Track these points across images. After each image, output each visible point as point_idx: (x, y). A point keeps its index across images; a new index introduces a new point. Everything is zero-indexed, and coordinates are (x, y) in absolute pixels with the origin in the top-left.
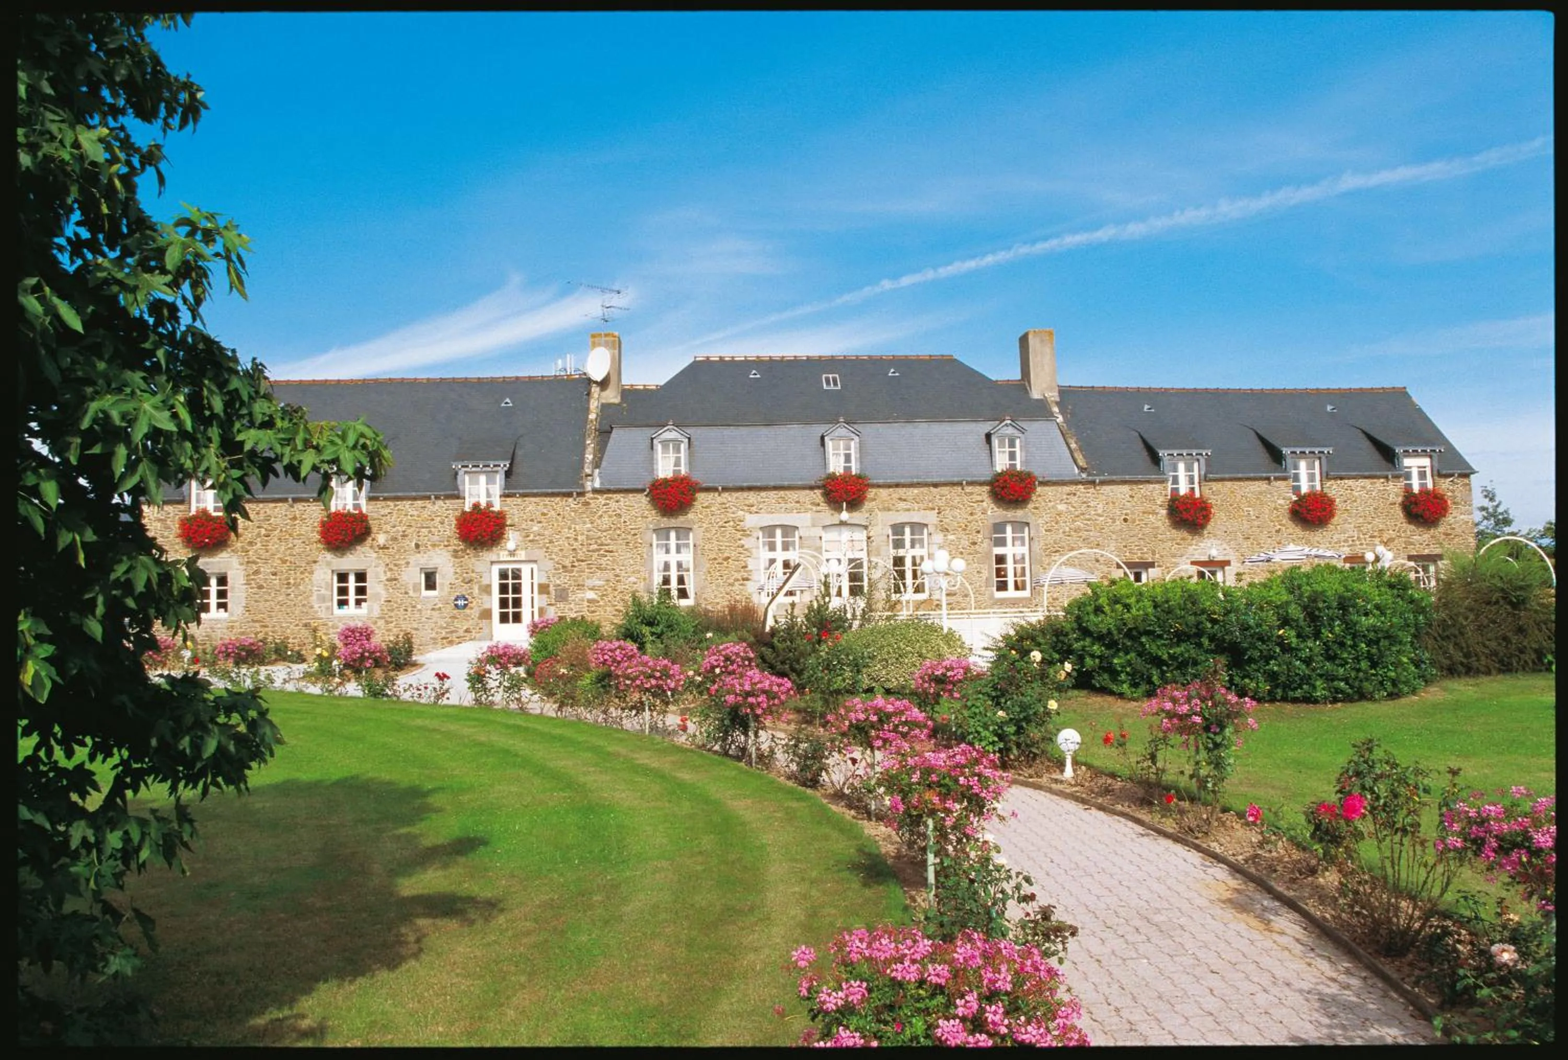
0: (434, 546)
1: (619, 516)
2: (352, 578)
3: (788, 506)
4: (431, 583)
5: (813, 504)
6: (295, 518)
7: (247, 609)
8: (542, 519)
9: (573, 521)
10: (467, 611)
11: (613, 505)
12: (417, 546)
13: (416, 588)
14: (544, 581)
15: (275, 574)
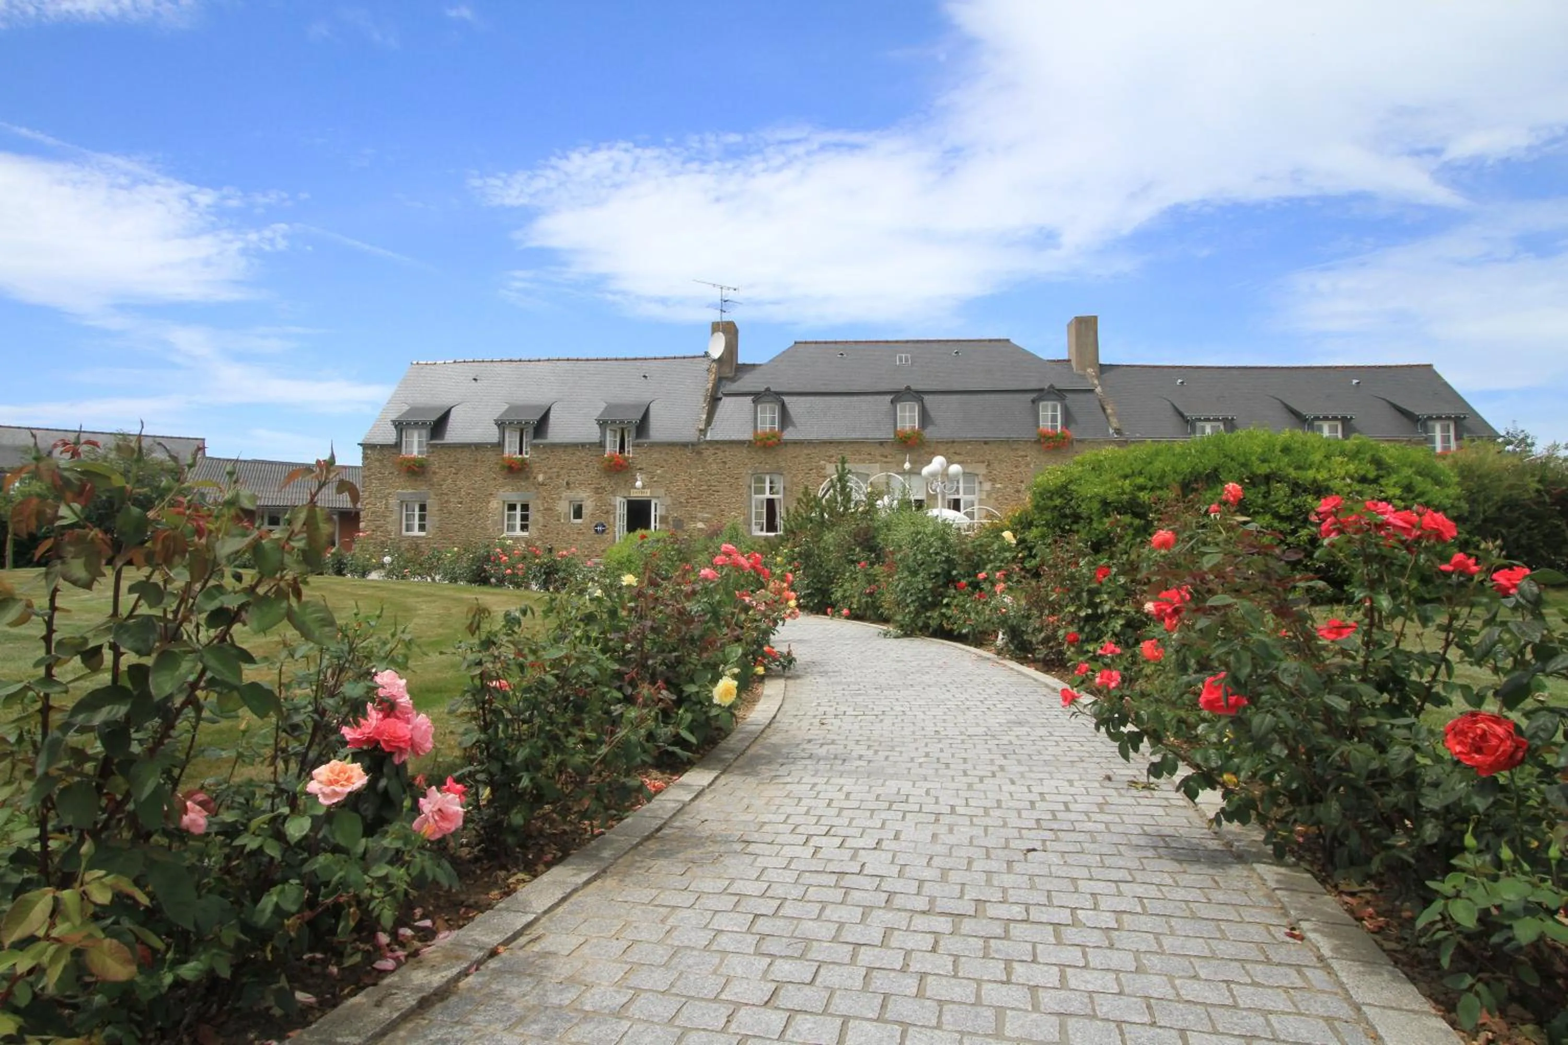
0: (580, 484)
1: (725, 463)
2: (519, 508)
3: (862, 457)
4: (578, 513)
5: (882, 456)
6: (476, 461)
7: (440, 529)
8: (664, 464)
9: (689, 466)
10: (605, 536)
11: (720, 454)
12: (568, 484)
13: (567, 516)
14: (664, 513)
15: (461, 503)
